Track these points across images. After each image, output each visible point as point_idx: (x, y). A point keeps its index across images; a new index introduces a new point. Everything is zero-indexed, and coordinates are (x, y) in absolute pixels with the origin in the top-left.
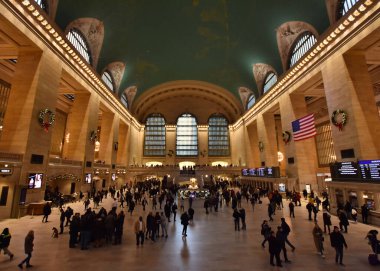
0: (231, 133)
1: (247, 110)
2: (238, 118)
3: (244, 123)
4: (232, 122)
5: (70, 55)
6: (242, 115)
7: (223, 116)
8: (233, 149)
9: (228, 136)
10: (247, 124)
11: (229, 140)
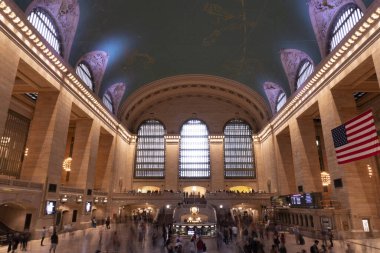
0: (256, 146)
1: (277, 113)
2: (265, 125)
3: (272, 132)
4: (257, 130)
5: (31, 41)
6: (270, 119)
7: (245, 123)
8: (259, 168)
9: (253, 150)
10: (276, 133)
11: (253, 156)
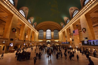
1: (63, 28)
4: (60, 31)
5: (20, 15)
6: (62, 29)
7: (57, 30)
8: (60, 37)
9: (59, 34)
10: (63, 31)
11: (59, 35)
